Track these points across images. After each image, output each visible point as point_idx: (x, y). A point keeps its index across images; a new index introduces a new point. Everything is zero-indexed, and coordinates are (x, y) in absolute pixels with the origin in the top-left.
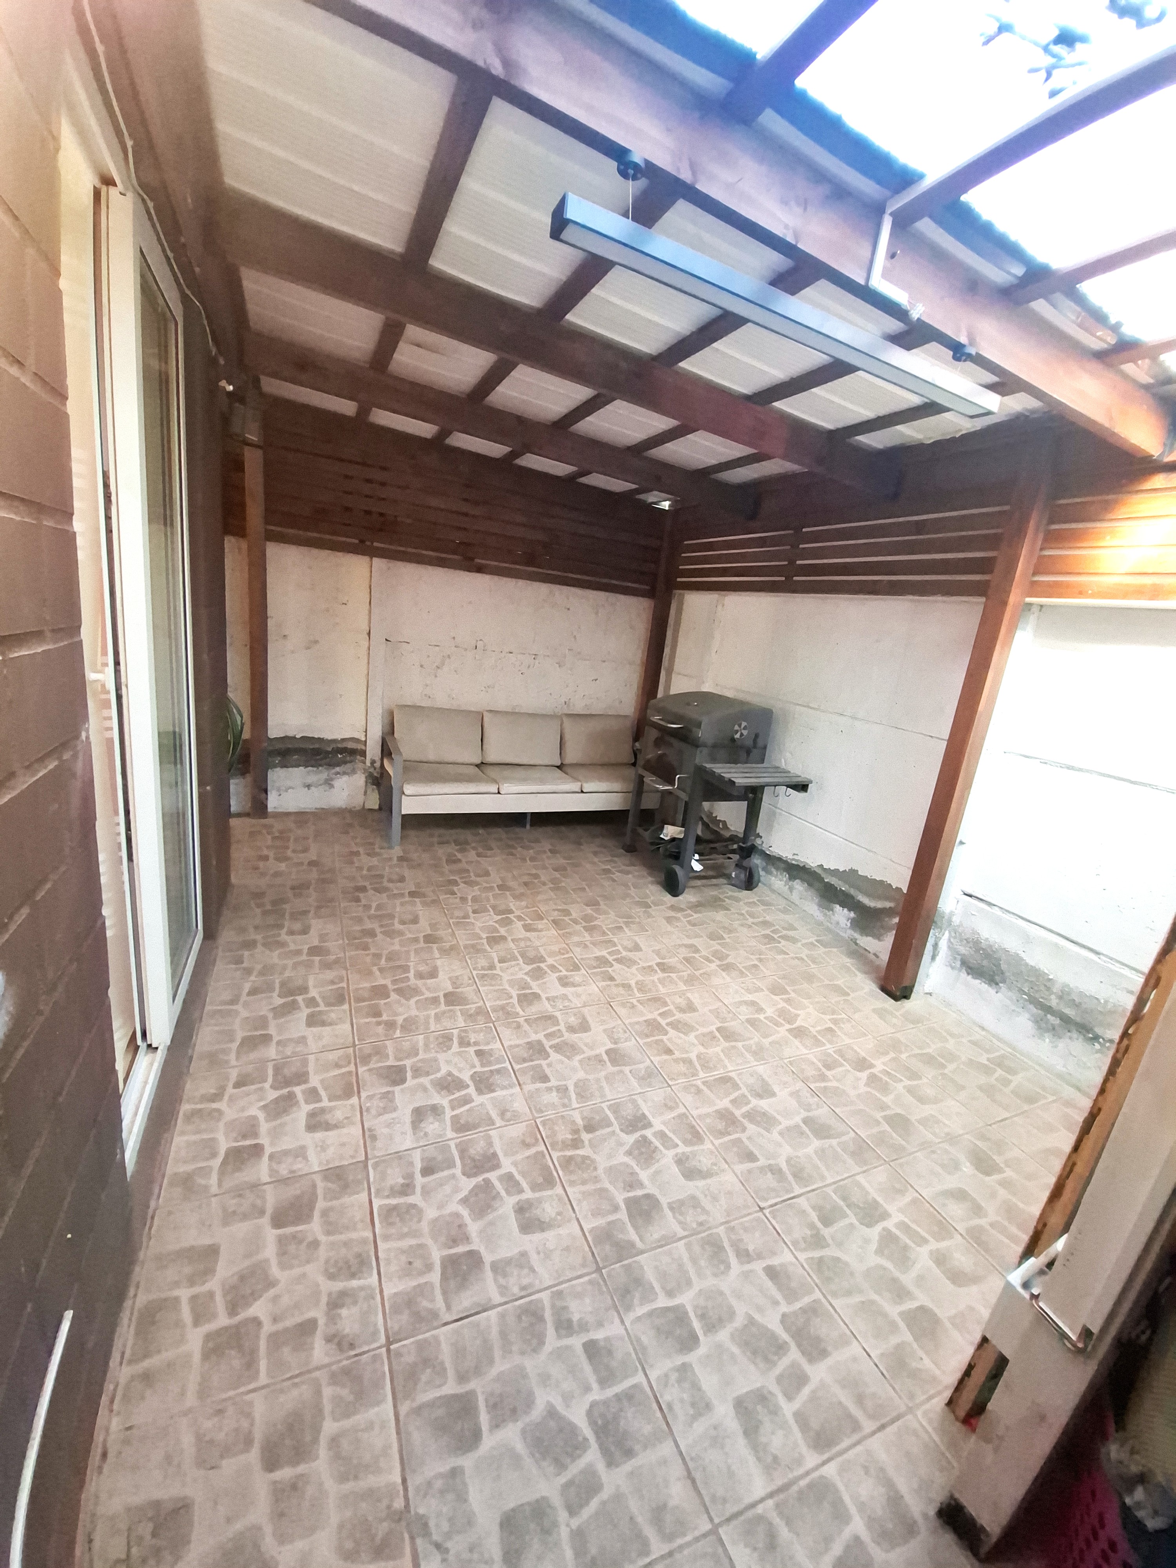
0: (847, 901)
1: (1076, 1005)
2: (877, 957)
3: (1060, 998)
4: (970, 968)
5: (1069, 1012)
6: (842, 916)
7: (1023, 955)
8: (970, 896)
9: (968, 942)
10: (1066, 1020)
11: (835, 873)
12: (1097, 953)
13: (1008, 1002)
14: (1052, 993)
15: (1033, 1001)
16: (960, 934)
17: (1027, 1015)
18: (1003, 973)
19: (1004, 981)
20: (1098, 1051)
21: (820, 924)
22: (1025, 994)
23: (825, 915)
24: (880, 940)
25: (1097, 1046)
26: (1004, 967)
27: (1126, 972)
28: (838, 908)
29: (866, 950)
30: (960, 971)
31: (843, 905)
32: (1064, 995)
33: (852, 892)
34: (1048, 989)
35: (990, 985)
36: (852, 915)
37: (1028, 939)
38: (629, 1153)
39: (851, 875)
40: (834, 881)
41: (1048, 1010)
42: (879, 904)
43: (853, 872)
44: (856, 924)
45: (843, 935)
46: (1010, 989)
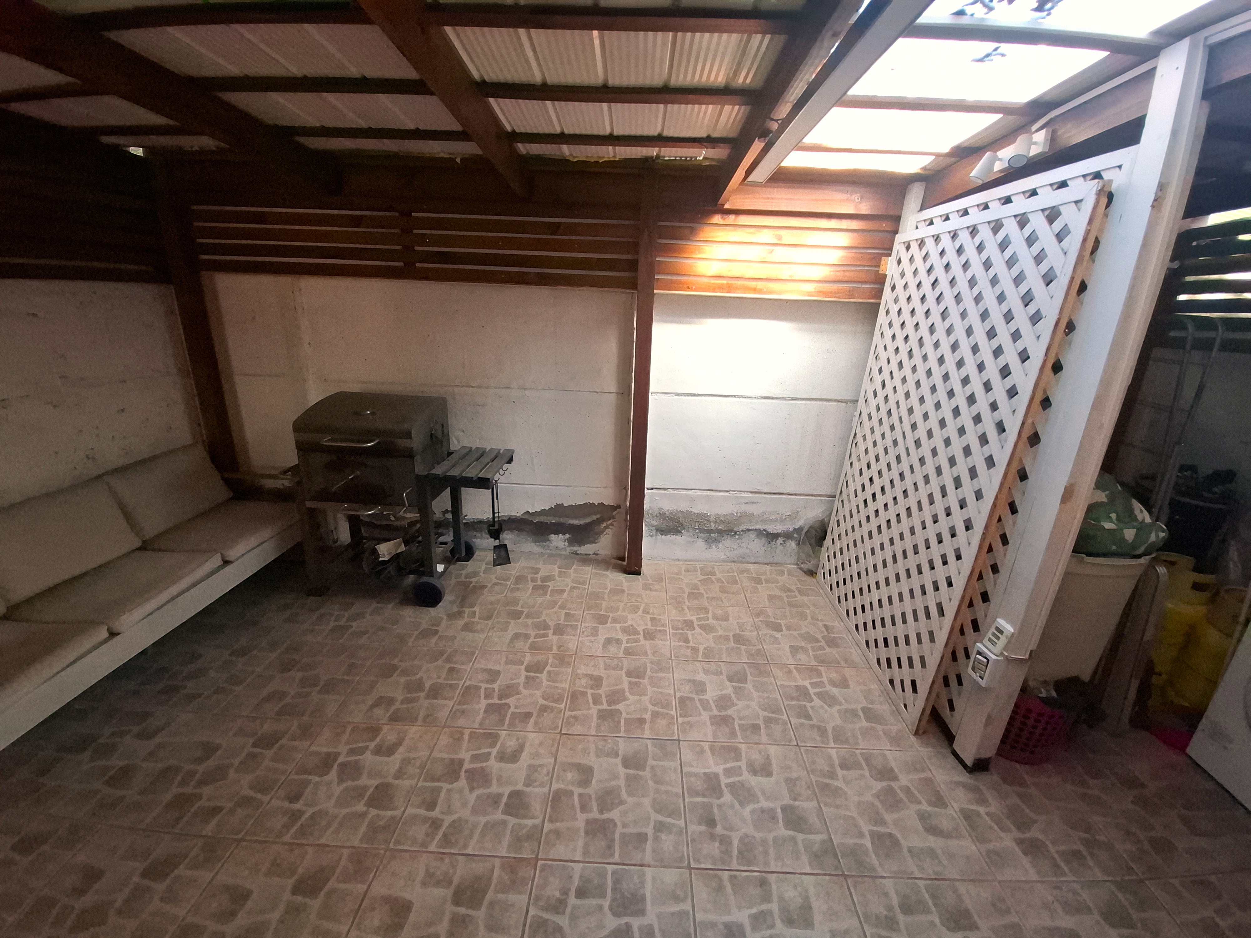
0: (558, 529)
1: (723, 522)
2: (597, 554)
3: (716, 522)
4: (662, 531)
5: (721, 527)
6: (558, 541)
7: (690, 509)
8: (652, 489)
9: (657, 516)
10: (720, 532)
11: (543, 512)
12: (728, 491)
13: (689, 539)
14: (710, 522)
15: (702, 531)
16: (651, 514)
17: (701, 540)
18: (682, 525)
19: (684, 528)
20: (738, 539)
21: (542, 555)
22: (697, 529)
23: (544, 547)
24: (596, 543)
25: (737, 536)
26: (682, 521)
27: (743, 495)
28: (553, 537)
29: (586, 554)
30: (656, 536)
31: (557, 533)
32: (718, 520)
33: (562, 520)
34: (708, 521)
35: (677, 535)
36: (567, 536)
37: (692, 499)
38: (472, 789)
39: (559, 509)
40: (543, 519)
41: (709, 532)
42: (588, 520)
43: (559, 507)
44: (571, 542)
45: (564, 553)
46: (688, 531)
